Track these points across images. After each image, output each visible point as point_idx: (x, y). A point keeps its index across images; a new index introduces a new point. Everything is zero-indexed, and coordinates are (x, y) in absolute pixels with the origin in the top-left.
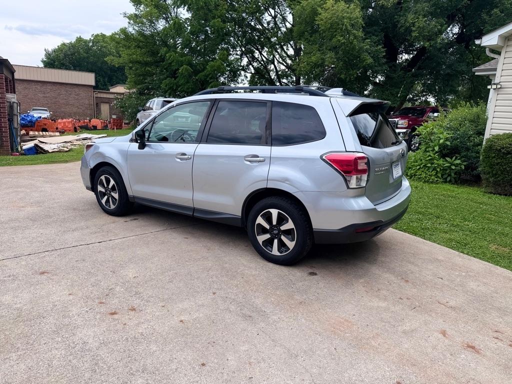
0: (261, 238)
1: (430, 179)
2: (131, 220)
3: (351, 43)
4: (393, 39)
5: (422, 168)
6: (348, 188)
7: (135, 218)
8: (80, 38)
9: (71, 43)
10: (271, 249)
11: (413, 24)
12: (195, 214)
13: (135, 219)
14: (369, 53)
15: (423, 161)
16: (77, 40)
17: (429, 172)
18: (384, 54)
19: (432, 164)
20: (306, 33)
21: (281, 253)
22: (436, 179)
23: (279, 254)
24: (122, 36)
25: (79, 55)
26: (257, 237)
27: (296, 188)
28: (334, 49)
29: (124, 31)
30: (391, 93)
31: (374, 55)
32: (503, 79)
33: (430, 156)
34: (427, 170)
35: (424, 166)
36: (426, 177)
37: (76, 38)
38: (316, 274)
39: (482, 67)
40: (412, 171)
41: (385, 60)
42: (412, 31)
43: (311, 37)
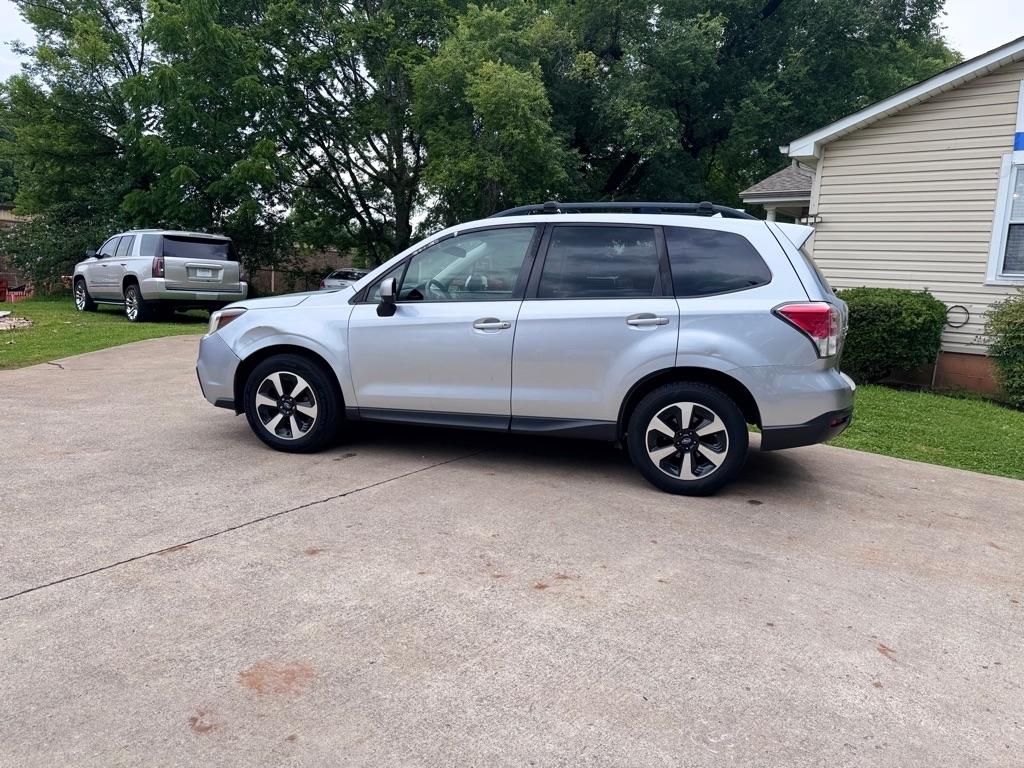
0: (657, 456)
2: (344, 457)
6: (819, 356)
7: (349, 452)
10: (677, 473)
11: (627, 115)
12: (512, 428)
13: (350, 455)
14: (560, 162)
21: (697, 475)
23: (694, 478)
26: (650, 454)
27: (732, 362)
31: (567, 164)
32: (823, 208)
38: (760, 503)
39: (752, 190)
42: (624, 126)
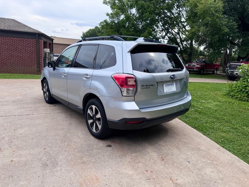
0: (90, 122)
1: (243, 99)
2: (53, 106)
3: (215, 21)
4: (245, 18)
5: (239, 91)
6: (122, 96)
8: (97, 26)
9: (93, 29)
10: (93, 128)
12: (68, 106)
13: (55, 106)
14: (227, 27)
15: (240, 87)
16: (95, 28)
17: (243, 94)
18: (237, 26)
19: (245, 89)
20: (191, 17)
22: (247, 99)
23: (96, 132)
24: (105, 24)
25: (96, 34)
26: (88, 121)
27: (100, 94)
28: (206, 25)
29: (105, 21)
30: (241, 49)
31: (230, 27)
33: (245, 84)
34: (242, 93)
35: (240, 90)
36: (241, 97)
37: (95, 27)
40: (233, 93)
41: (238, 30)
43: (194, 19)
